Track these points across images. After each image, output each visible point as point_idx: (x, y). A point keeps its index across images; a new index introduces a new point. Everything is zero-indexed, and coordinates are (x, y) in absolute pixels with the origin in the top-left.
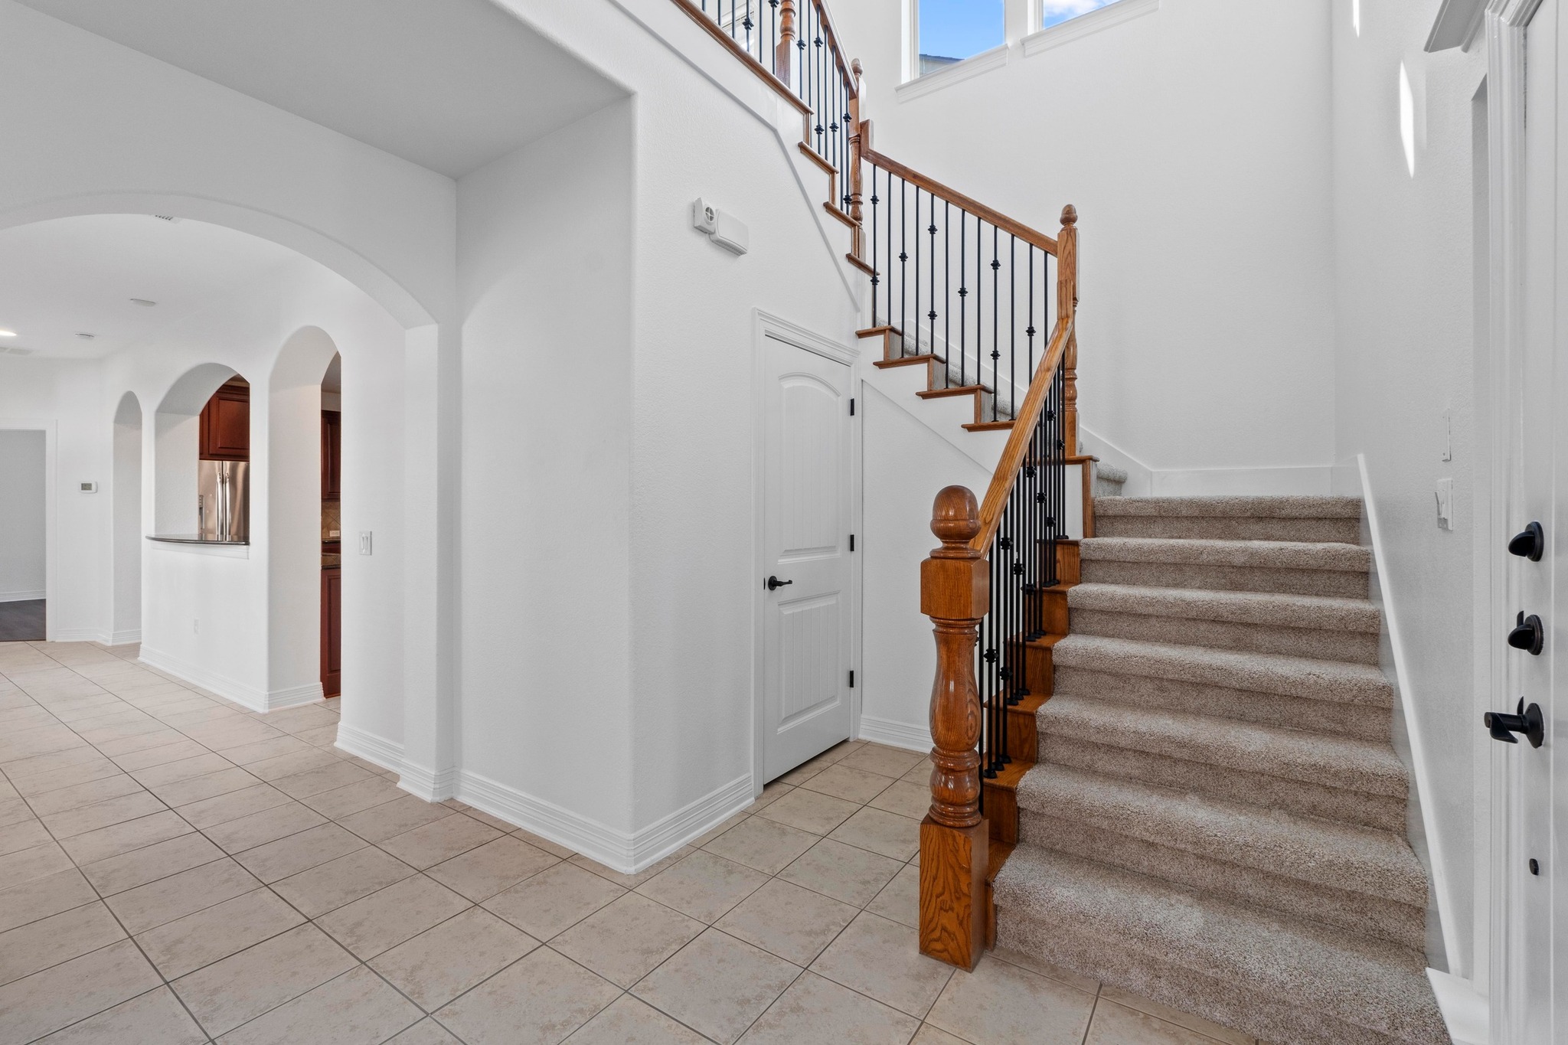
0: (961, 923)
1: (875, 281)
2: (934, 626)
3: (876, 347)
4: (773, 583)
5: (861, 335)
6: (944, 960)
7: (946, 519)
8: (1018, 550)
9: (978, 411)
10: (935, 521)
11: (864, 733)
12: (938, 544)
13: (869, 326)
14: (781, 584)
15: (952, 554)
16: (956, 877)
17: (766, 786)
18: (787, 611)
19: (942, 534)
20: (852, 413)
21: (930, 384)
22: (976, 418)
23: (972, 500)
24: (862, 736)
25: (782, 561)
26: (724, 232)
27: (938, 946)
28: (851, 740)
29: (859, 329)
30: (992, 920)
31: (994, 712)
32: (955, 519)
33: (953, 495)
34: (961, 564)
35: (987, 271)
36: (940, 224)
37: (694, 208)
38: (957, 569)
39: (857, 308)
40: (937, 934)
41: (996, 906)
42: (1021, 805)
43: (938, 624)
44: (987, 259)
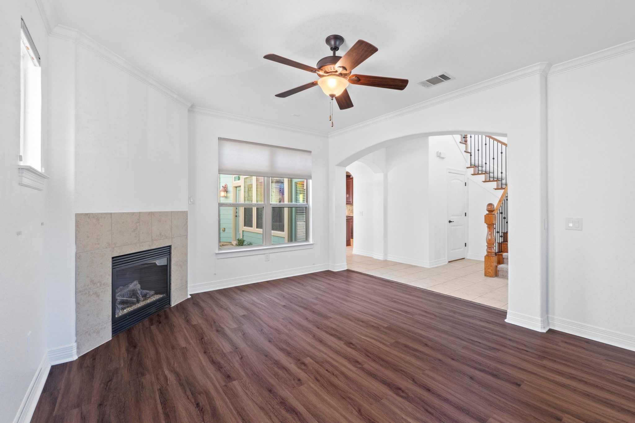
0: (492, 270)
1: (471, 155)
2: (487, 225)
3: (472, 171)
4: (450, 222)
5: (467, 168)
6: (489, 277)
7: (489, 208)
8: (504, 214)
9: (498, 185)
10: (487, 209)
11: (468, 257)
12: (488, 212)
13: (469, 166)
14: (452, 222)
15: (490, 214)
16: (491, 264)
17: (449, 262)
18: (452, 228)
19: (488, 211)
20: (466, 185)
21: (486, 179)
22: (497, 187)
23: (494, 206)
24: (468, 258)
25: (451, 217)
26: (442, 156)
27: (488, 275)
28: (466, 258)
29: (467, 166)
30: (497, 273)
31: (499, 244)
32: (490, 208)
33: (490, 205)
34: (492, 215)
35: (500, 154)
36: (488, 143)
37: (437, 153)
38: (491, 216)
39: (466, 162)
40: (488, 273)
41: (498, 270)
42: (504, 257)
43: (488, 225)
44: (500, 151)
